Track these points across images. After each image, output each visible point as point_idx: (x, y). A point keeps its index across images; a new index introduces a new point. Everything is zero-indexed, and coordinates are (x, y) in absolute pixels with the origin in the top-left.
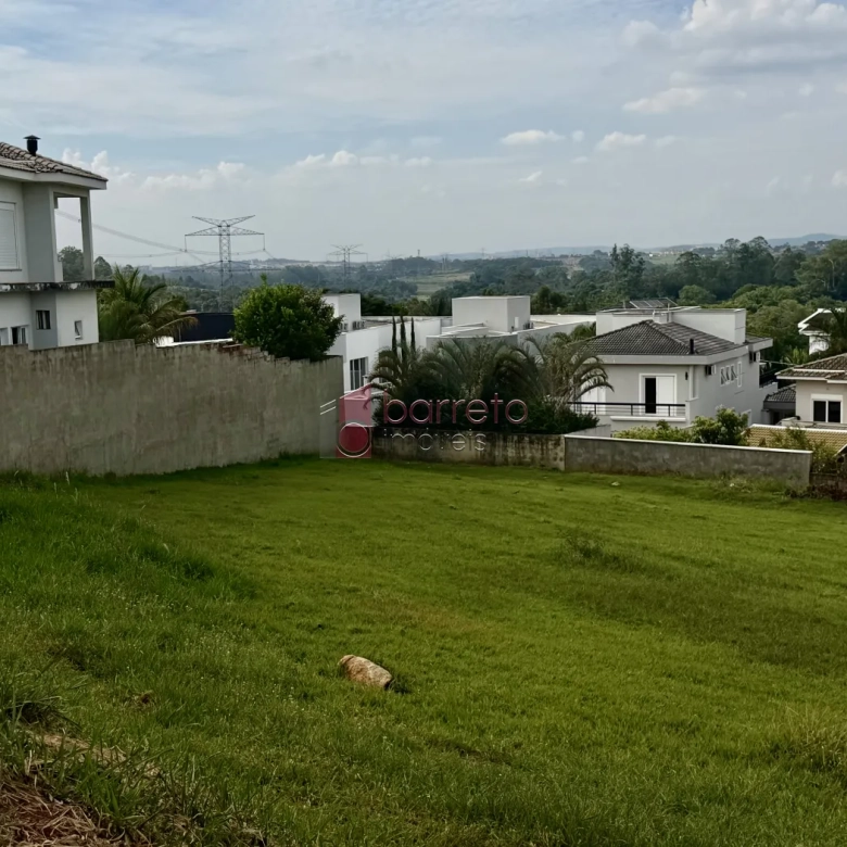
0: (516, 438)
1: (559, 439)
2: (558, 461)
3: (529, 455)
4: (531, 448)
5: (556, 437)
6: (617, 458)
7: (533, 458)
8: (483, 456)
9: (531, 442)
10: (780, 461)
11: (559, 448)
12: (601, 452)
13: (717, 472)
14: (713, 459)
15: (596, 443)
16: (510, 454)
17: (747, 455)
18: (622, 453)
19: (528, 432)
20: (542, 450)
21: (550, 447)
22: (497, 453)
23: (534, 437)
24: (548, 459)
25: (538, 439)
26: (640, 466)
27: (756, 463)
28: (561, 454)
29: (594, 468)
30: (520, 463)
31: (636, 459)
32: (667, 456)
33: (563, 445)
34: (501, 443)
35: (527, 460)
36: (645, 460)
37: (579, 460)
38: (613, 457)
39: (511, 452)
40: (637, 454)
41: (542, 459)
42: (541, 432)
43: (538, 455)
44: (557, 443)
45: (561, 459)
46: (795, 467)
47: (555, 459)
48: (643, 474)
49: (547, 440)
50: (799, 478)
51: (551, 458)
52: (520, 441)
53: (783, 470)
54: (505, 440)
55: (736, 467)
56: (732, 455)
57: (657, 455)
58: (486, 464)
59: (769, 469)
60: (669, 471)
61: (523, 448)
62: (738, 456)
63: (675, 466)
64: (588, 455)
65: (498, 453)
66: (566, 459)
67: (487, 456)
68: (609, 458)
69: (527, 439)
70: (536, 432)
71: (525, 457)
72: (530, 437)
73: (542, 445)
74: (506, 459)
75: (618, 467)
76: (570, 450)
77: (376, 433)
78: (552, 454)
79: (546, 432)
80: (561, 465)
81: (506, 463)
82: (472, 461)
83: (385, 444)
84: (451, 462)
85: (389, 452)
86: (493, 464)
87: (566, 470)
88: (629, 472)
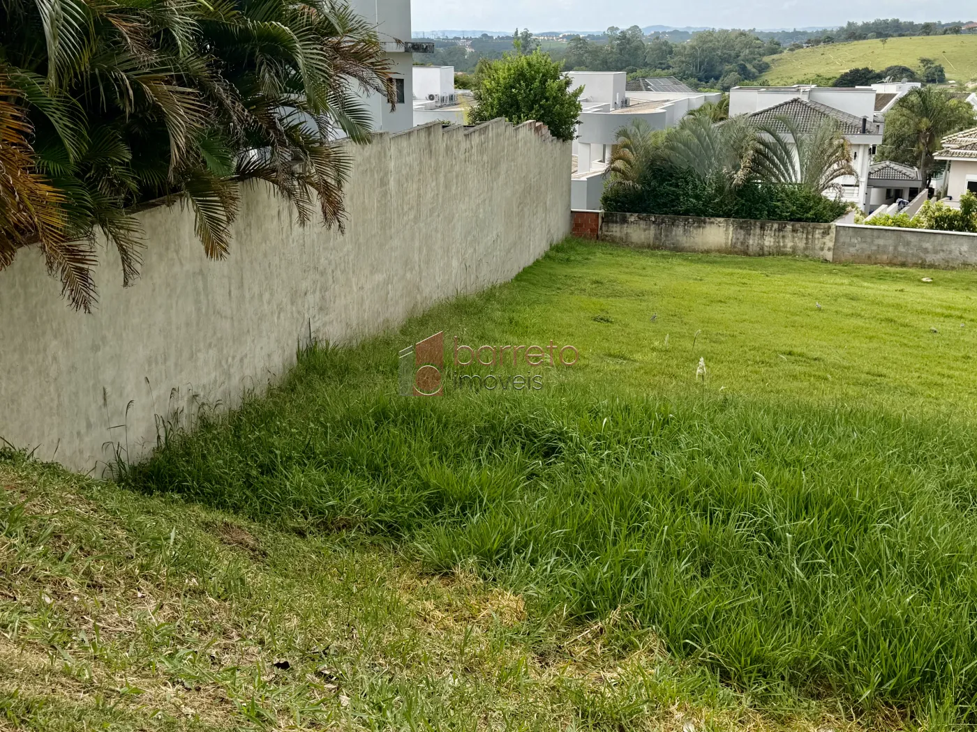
0: (776, 226)
1: (829, 228)
2: (826, 251)
3: (790, 244)
4: (793, 237)
5: (826, 225)
6: (901, 249)
7: (794, 249)
8: (734, 245)
9: (794, 231)
11: (828, 237)
12: (881, 242)
15: (875, 233)
16: (767, 243)
18: (908, 244)
19: (791, 220)
20: (807, 238)
21: (817, 236)
22: (751, 242)
23: (798, 225)
24: (814, 249)
25: (803, 227)
26: (930, 258)
28: (831, 244)
29: (870, 260)
30: (779, 252)
31: (926, 251)
32: (965, 248)
33: (833, 234)
34: (758, 231)
35: (788, 250)
36: (936, 252)
37: (852, 250)
38: (895, 248)
39: (769, 241)
40: (928, 245)
41: (806, 249)
42: (807, 220)
43: (801, 244)
44: (826, 232)
45: (829, 249)
47: (822, 249)
48: (931, 266)
49: (814, 228)
51: (817, 247)
52: (781, 229)
54: (762, 228)
57: (953, 247)
58: (737, 253)
60: (965, 264)
61: (783, 237)
64: (865, 246)
65: (753, 242)
66: (835, 249)
67: (739, 245)
68: (891, 248)
69: (789, 227)
70: (799, 220)
71: (785, 246)
72: (793, 226)
73: (808, 233)
74: (762, 248)
75: (901, 259)
76: (842, 240)
77: (608, 219)
78: (818, 244)
79: (813, 220)
80: (829, 256)
81: (761, 253)
82: (719, 251)
83: (616, 230)
84: (694, 251)
85: (621, 239)
86: (745, 253)
87: (835, 262)
88: (915, 265)
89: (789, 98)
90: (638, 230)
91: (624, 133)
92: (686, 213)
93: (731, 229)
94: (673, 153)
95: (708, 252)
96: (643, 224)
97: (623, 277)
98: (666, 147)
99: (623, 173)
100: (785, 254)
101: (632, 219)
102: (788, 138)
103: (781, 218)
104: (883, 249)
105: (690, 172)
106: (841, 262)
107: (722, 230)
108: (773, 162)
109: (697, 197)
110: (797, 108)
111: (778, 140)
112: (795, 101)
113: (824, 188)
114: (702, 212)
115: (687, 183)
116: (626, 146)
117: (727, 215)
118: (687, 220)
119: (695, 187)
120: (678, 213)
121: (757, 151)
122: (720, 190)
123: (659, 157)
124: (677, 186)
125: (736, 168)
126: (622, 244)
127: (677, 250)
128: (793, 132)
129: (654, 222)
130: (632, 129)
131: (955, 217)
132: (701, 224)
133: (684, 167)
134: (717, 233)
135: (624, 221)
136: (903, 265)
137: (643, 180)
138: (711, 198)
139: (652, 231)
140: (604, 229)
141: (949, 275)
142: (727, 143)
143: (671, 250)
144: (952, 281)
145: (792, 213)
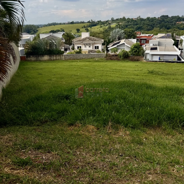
0: (55, 55)
1: (63, 55)
3: (58, 58)
5: (62, 55)
6: (74, 57)
7: (59, 59)
8: (49, 59)
9: (58, 56)
10: (100, 55)
12: (71, 56)
13: (91, 58)
14: (90, 56)
17: (95, 55)
18: (75, 56)
21: (62, 56)
23: (58, 55)
26: (78, 58)
27: (97, 56)
28: (64, 58)
29: (70, 59)
30: (56, 60)
31: (77, 57)
32: (82, 56)
33: (64, 56)
34: (53, 57)
35: (58, 59)
36: (78, 57)
37: (67, 58)
38: (73, 57)
40: (77, 56)
41: (60, 58)
42: (60, 54)
43: (59, 58)
44: (63, 56)
46: (102, 56)
47: (63, 58)
48: (78, 59)
50: (103, 57)
52: (56, 56)
53: (101, 56)
54: (53, 56)
55: (93, 57)
56: (93, 55)
57: (81, 56)
58: (50, 60)
59: (99, 56)
60: (83, 58)
62: (94, 55)
63: (84, 58)
64: (69, 57)
65: (52, 58)
66: (65, 58)
69: (57, 56)
70: (58, 54)
73: (60, 56)
74: (54, 59)
75: (74, 59)
76: (65, 57)
77: (27, 57)
78: (62, 58)
79: (61, 54)
80: (64, 59)
81: (54, 60)
82: (47, 60)
83: (29, 59)
84: (43, 61)
85: (30, 60)
86: (51, 60)
87: (65, 60)
88: (76, 59)
89: (49, 35)
90: (33, 58)
91: (27, 42)
92: (40, 54)
93: (48, 57)
94: (36, 45)
95: (45, 61)
96: (33, 57)
97: (36, 66)
98: (35, 44)
99: (28, 49)
100: (57, 60)
101: (31, 56)
102: (54, 41)
103: (55, 54)
104: (71, 58)
105: (39, 48)
106: (66, 60)
107: (47, 57)
108: (52, 45)
109: (42, 52)
110: (51, 37)
111: (52, 42)
112: (50, 35)
113: (61, 49)
114: (43, 54)
115: (39, 50)
116: (27, 44)
117: (47, 54)
118: (41, 56)
119: (41, 50)
120: (39, 55)
121: (50, 44)
122: (45, 50)
123: (34, 46)
124: (38, 50)
125: (47, 47)
126: (31, 61)
127: (40, 61)
128: (54, 40)
129: (35, 57)
130: (28, 41)
131: (79, 52)
132: (43, 56)
133: (38, 47)
134: (46, 58)
135: (30, 57)
136: (74, 60)
137: (31, 50)
138: (44, 52)
139: (35, 58)
140: (27, 59)
141: (81, 60)
142: (44, 43)
143: (39, 61)
144: (82, 61)
145: (57, 53)
